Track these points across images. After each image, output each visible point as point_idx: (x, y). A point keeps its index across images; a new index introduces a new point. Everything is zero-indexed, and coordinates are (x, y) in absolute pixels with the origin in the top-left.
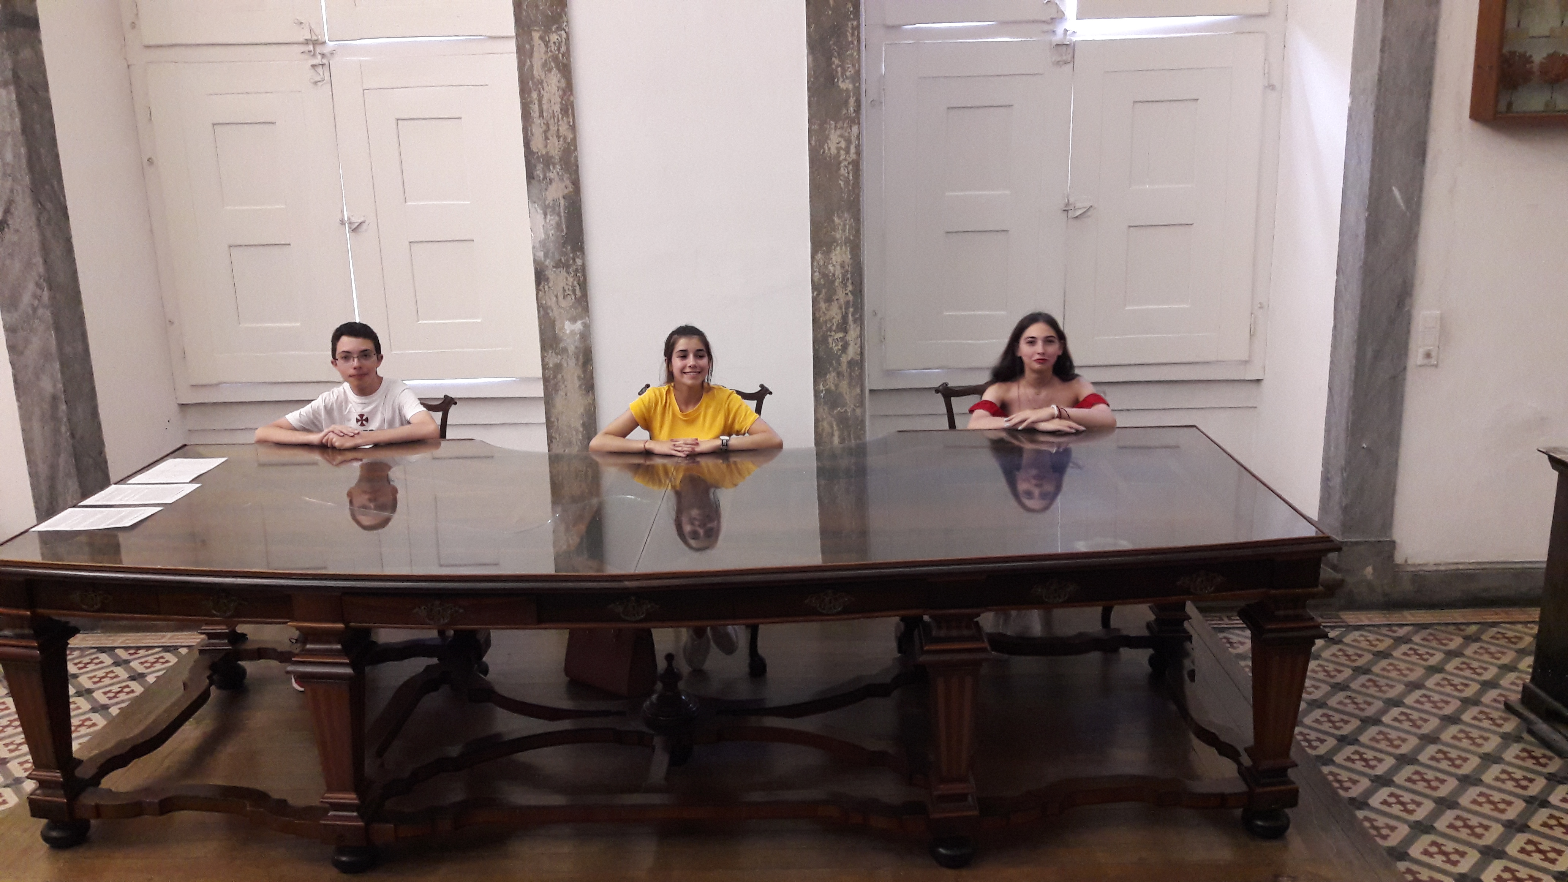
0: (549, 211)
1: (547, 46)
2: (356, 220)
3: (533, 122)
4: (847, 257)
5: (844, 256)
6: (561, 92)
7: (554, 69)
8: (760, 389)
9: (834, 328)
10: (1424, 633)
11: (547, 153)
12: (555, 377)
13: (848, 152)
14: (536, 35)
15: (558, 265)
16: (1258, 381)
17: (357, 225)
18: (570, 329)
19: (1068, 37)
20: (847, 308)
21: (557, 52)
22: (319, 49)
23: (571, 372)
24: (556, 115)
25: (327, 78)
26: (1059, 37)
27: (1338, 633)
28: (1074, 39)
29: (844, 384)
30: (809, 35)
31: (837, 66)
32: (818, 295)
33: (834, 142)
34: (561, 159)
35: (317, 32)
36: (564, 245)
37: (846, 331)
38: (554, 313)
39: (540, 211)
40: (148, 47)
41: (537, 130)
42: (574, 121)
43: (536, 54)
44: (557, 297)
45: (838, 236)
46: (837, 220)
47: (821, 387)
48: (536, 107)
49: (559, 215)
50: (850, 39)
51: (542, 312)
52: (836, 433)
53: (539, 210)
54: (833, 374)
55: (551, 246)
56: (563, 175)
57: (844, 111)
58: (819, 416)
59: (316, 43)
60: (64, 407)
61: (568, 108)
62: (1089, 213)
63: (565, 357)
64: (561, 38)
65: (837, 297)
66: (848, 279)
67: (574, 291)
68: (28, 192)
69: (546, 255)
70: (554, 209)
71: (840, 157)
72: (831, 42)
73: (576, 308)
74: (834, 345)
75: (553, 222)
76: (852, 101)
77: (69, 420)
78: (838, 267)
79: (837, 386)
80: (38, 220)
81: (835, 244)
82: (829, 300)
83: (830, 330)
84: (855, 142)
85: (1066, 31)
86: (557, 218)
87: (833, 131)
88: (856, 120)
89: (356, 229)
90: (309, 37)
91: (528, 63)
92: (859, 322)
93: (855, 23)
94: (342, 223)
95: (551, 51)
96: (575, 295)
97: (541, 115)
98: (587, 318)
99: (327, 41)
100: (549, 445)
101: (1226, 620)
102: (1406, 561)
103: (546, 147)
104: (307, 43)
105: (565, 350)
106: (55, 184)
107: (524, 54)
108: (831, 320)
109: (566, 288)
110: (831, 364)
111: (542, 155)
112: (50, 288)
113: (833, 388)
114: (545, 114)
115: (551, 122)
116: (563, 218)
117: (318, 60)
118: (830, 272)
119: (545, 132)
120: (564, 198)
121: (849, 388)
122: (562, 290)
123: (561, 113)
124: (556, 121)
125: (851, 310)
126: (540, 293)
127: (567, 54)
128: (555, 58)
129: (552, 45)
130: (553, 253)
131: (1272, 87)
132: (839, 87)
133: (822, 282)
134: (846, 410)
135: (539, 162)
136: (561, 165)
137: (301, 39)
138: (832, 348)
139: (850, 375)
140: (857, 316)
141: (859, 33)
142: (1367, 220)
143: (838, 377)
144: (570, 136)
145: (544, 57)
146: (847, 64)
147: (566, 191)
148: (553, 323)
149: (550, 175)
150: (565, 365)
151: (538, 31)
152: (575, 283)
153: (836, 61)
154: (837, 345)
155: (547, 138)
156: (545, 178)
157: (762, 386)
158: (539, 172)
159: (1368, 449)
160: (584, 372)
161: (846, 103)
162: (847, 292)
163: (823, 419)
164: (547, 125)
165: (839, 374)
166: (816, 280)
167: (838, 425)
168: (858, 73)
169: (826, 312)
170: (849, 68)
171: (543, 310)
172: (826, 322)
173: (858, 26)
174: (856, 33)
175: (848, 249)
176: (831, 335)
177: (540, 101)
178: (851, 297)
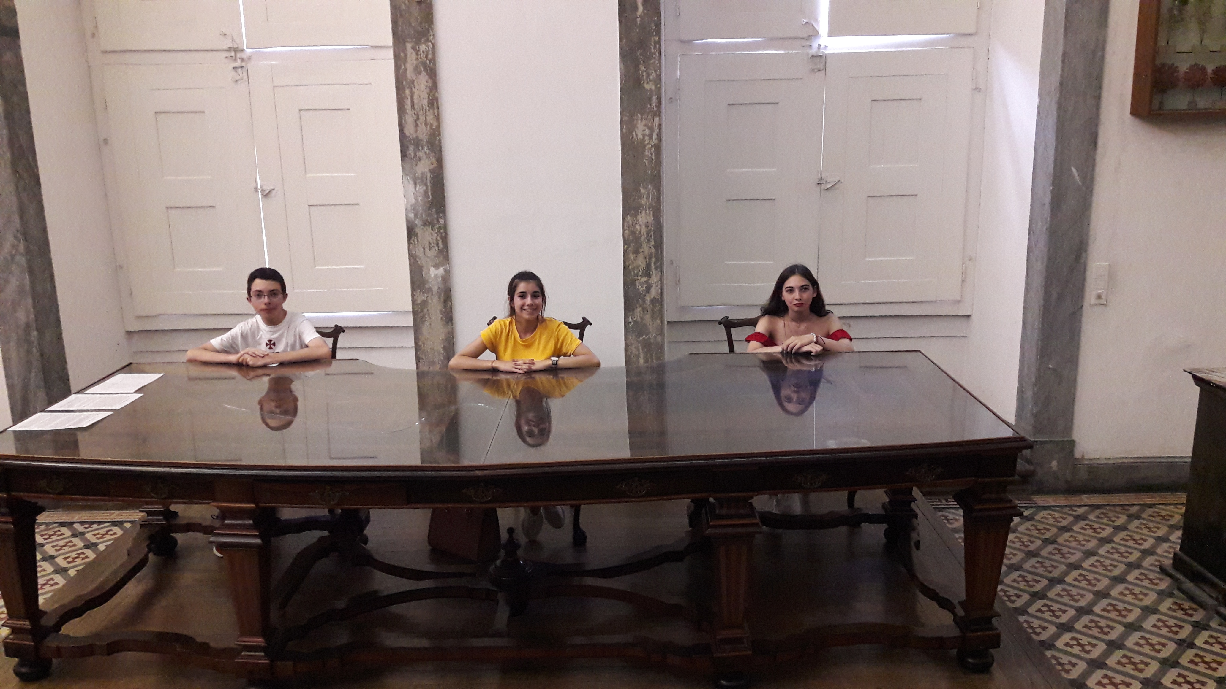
0: (418, 182)
1: (417, 54)
2: (268, 188)
3: (406, 113)
4: (651, 219)
5: (648, 218)
6: (428, 90)
7: (423, 72)
8: (582, 320)
9: (640, 274)
10: (1097, 512)
11: (417, 137)
12: (422, 311)
13: (651, 138)
14: (409, 46)
15: (425, 224)
16: (969, 316)
17: (267, 192)
18: (434, 273)
19: (821, 51)
20: (650, 258)
21: (425, 59)
22: (239, 55)
23: (435, 307)
24: (424, 106)
25: (245, 77)
26: (814, 51)
27: (1031, 512)
28: (826, 52)
29: (648, 317)
30: (621, 48)
31: (644, 71)
32: (627, 248)
33: (640, 129)
34: (428, 142)
35: (238, 42)
36: (430, 208)
37: (649, 276)
38: (422, 261)
39: (411, 182)
40: (105, 52)
41: (410, 119)
42: (438, 112)
43: (409, 59)
44: (424, 249)
45: (643, 202)
46: (642, 191)
47: (630, 320)
48: (408, 102)
49: (426, 185)
50: (653, 51)
51: (412, 261)
52: (642, 356)
53: (410, 180)
54: (639, 309)
55: (420, 209)
56: (429, 153)
57: (649, 106)
58: (628, 342)
59: (237, 50)
60: (35, 333)
61: (434, 102)
62: (837, 186)
63: (430, 295)
64: (429, 48)
65: (642, 250)
66: (651, 236)
67: (437, 244)
68: (9, 165)
69: (416, 215)
70: (422, 180)
71: (645, 141)
72: (638, 53)
73: (439, 257)
74: (640, 287)
75: (422, 191)
76: (654, 98)
77: (39, 344)
78: (644, 226)
79: (642, 319)
80: (17, 187)
81: (641, 209)
82: (636, 252)
83: (637, 275)
84: (656, 131)
85: (820, 45)
86: (425, 188)
87: (640, 121)
88: (657, 113)
89: (267, 195)
90: (231, 46)
91: (403, 67)
92: (659, 269)
93: (657, 38)
94: (256, 190)
95: (420, 58)
96: (438, 247)
97: (413, 108)
98: (448, 265)
99: (245, 49)
100: (417, 364)
101: (944, 502)
102: (1083, 456)
103: (416, 131)
104: (229, 49)
105: (430, 290)
106: (31, 159)
107: (399, 60)
108: (638, 268)
109: (431, 241)
110: (638, 301)
111: (413, 139)
112: (26, 240)
113: (639, 319)
114: (416, 107)
115: (421, 113)
116: (429, 188)
117: (238, 64)
118: (637, 230)
119: (416, 121)
120: (430, 171)
121: (652, 320)
122: (427, 243)
123: (428, 106)
124: (424, 112)
125: (653, 259)
126: (411, 245)
127: (434, 60)
128: (424, 64)
129: (422, 53)
130: (421, 215)
131: (977, 89)
132: (644, 87)
133: (631, 238)
134: (649, 338)
135: (411, 144)
136: (428, 147)
137: (225, 48)
138: (638, 289)
139: (653, 310)
140: (658, 264)
141: (660, 45)
142: (1052, 192)
143: (643, 311)
144: (435, 124)
145: (415, 63)
146: (651, 70)
147: (432, 167)
148: (421, 268)
149: (421, 154)
150: (430, 301)
151: (411, 42)
152: (439, 238)
153: (642, 68)
154: (641, 287)
155: (417, 125)
156: (415, 155)
157: (584, 318)
158: (411, 151)
159: (1054, 370)
160: (445, 307)
161: (650, 99)
162: (650, 246)
163: (632, 344)
164: (418, 115)
165: (644, 309)
166: (626, 236)
167: (643, 349)
168: (659, 76)
169: (634, 261)
170: (652, 73)
171: (412, 257)
172: (633, 269)
173: (659, 42)
174: (658, 46)
175: (651, 212)
176: (638, 279)
177: (412, 97)
178: (653, 250)
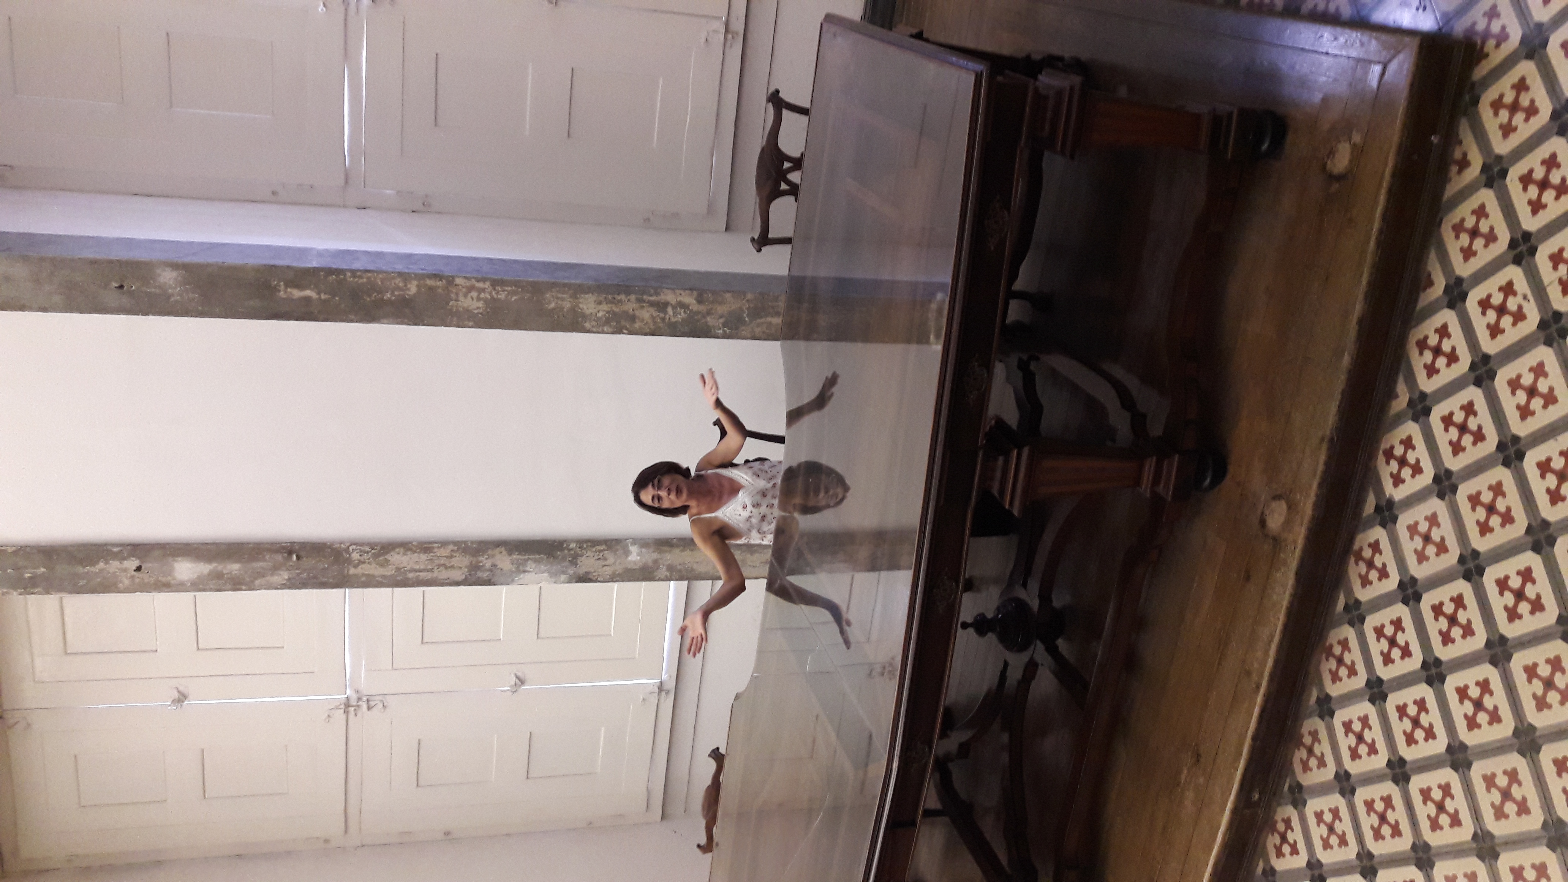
0: (521, 568)
1: (364, 562)
2: (513, 680)
3: (436, 578)
4: (591, 297)
5: (590, 300)
6: (409, 553)
7: (386, 557)
9: (662, 315)
11: (466, 567)
12: (680, 571)
13: (484, 290)
14: (352, 571)
15: (574, 562)
17: (517, 681)
18: (635, 556)
20: (644, 301)
21: (370, 554)
22: (353, 702)
23: (675, 557)
24: (429, 558)
25: (381, 698)
29: (721, 309)
30: (360, 321)
31: (393, 294)
33: (472, 303)
34: (473, 556)
35: (338, 703)
36: (555, 557)
37: (666, 304)
38: (619, 569)
39: (522, 576)
40: (346, 829)
41: (444, 574)
42: (436, 543)
43: (371, 572)
44: (604, 566)
45: (568, 305)
46: (552, 305)
48: (423, 575)
49: (526, 560)
50: (365, 280)
51: (618, 579)
52: (769, 319)
53: (520, 577)
54: (709, 319)
55: (555, 568)
56: (488, 555)
57: (440, 290)
58: (749, 336)
59: (347, 705)
61: (425, 547)
63: (661, 561)
64: (356, 550)
65: (631, 310)
66: (613, 298)
67: (600, 551)
69: (564, 573)
70: (521, 564)
71: (487, 298)
72: (368, 299)
73: (617, 550)
74: (679, 316)
75: (534, 566)
76: (429, 282)
78: (601, 307)
79: (721, 317)
81: (576, 309)
82: (633, 318)
83: (663, 319)
84: (472, 282)
86: (530, 562)
87: (460, 303)
88: (449, 279)
89: (521, 681)
90: (342, 711)
91: (380, 579)
93: (349, 274)
94: (514, 691)
95: (369, 559)
96: (604, 550)
97: (431, 570)
98: (628, 541)
99: (346, 696)
103: (461, 568)
104: (346, 712)
105: (656, 562)
107: (369, 582)
108: (653, 317)
109: (596, 557)
110: (698, 321)
111: (469, 571)
113: (722, 320)
114: (430, 567)
115: (437, 562)
116: (531, 557)
117: (364, 706)
118: (605, 315)
119: (446, 568)
120: (510, 555)
121: (725, 304)
122: (598, 562)
123: (429, 554)
124: (436, 558)
125: (645, 297)
126: (599, 579)
127: (372, 545)
128: (376, 556)
129: (363, 557)
130: (563, 567)
132: (414, 295)
133: (614, 324)
134: (747, 309)
135: (476, 574)
136: (480, 556)
137: (344, 716)
138: (683, 319)
140: (652, 291)
141: (359, 270)
143: (713, 314)
144: (451, 547)
145: (374, 565)
146: (391, 284)
147: (504, 553)
148: (628, 570)
149: (488, 564)
150: (669, 562)
151: (348, 570)
152: (594, 549)
153: (388, 296)
155: (452, 567)
156: (491, 570)
158: (485, 575)
160: (677, 546)
161: (431, 289)
162: (627, 300)
163: (753, 332)
164: (439, 566)
165: (709, 313)
166: (611, 330)
167: (761, 317)
168: (400, 274)
169: (645, 322)
170: (395, 284)
171: (614, 578)
172: (655, 323)
173: (354, 272)
174: (359, 273)
175: (582, 296)
176: (669, 319)
177: (416, 571)
178: (633, 297)
